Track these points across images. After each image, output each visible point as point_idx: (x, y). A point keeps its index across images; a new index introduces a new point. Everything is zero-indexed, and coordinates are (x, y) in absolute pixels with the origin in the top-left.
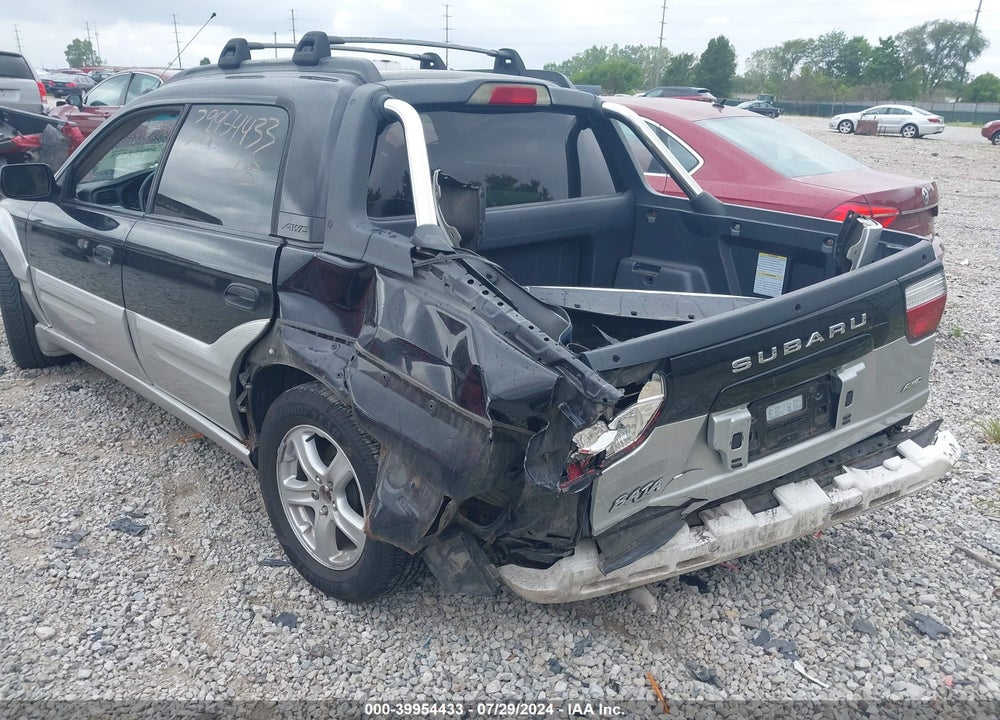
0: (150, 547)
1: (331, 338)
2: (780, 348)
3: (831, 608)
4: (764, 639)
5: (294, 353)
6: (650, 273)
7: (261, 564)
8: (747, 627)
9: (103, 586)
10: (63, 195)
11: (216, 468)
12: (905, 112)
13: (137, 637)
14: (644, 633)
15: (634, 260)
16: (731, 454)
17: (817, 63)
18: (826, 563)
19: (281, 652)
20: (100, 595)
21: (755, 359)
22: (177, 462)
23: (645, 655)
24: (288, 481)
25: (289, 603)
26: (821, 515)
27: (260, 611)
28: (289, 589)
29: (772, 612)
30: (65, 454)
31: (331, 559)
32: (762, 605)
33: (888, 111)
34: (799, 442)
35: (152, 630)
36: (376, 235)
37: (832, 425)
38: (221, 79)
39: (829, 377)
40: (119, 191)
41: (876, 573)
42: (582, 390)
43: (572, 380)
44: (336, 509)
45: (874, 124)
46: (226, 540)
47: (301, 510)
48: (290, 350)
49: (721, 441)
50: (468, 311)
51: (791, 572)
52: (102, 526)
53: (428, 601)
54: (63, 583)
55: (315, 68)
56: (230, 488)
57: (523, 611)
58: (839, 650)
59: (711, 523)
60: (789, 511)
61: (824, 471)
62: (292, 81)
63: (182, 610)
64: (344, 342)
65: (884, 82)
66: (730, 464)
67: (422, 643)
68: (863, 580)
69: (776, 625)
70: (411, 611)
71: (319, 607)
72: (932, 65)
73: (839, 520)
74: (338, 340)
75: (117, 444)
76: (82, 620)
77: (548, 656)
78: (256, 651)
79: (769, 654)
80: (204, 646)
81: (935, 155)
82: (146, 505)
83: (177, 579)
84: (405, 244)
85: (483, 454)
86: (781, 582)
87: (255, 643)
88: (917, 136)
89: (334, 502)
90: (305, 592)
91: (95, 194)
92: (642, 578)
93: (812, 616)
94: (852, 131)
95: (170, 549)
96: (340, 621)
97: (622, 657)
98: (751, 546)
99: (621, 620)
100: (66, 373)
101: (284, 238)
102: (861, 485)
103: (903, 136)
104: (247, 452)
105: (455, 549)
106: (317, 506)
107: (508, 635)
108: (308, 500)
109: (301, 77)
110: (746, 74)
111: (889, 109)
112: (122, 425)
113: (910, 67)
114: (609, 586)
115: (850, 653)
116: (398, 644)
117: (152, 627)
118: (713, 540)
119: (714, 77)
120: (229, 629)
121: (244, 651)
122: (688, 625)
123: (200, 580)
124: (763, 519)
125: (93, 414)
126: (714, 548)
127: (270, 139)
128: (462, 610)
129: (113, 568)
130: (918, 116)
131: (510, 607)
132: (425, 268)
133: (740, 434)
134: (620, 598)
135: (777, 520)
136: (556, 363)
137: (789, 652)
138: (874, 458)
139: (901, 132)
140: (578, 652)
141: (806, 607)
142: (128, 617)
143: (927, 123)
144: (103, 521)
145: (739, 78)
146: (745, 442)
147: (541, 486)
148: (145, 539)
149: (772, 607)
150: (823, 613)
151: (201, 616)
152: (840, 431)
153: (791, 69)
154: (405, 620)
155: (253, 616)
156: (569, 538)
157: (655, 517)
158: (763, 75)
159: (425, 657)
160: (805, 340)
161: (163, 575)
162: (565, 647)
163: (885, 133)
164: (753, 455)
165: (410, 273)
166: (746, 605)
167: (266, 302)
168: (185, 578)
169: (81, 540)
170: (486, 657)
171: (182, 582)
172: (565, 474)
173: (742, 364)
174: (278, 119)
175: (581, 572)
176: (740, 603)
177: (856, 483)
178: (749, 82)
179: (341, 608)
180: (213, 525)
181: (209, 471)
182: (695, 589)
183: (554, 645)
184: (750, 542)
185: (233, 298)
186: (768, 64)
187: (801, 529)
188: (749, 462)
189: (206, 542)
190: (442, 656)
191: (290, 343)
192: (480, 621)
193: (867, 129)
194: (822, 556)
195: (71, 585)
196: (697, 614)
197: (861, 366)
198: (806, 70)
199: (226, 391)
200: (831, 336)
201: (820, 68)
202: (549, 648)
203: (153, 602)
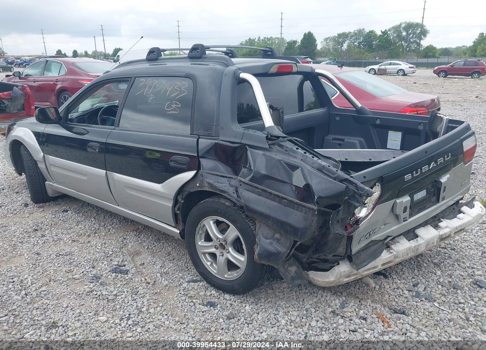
0: (134, 279)
1: (226, 177)
2: (421, 169)
3: (441, 280)
4: (418, 295)
5: (211, 185)
6: (339, 142)
7: (188, 282)
8: (409, 291)
9: (120, 297)
10: (63, 121)
11: (147, 242)
12: (398, 64)
13: (146, 317)
14: (366, 297)
15: (330, 137)
16: (403, 216)
17: (354, 43)
18: (432, 262)
19: (214, 318)
20: (120, 301)
21: (412, 175)
22: (128, 241)
23: (371, 305)
24: (201, 243)
25: (208, 297)
26: (436, 240)
27: (197, 302)
28: (205, 291)
29: (418, 284)
30: (74, 241)
31: (226, 276)
32: (412, 281)
33: (390, 64)
34: (426, 209)
35: (151, 314)
36: (246, 131)
37: (438, 201)
38: (147, 65)
39: (436, 181)
40: (86, 117)
41: (454, 265)
42: (356, 191)
43: (351, 187)
44: (229, 252)
45: (385, 70)
46: (166, 273)
47: (207, 255)
48: (208, 183)
49: (399, 210)
50: (299, 161)
51: (419, 267)
52: (107, 271)
53: (270, 291)
54: (101, 297)
55: (199, 60)
56: (158, 251)
57: (313, 292)
58: (450, 297)
59: (393, 246)
60: (423, 239)
61: (434, 222)
62: (187, 66)
63: (161, 305)
64: (232, 178)
65: (385, 51)
66: (402, 220)
67: (275, 309)
68: (450, 268)
69: (421, 288)
70: (263, 296)
71: (222, 298)
72: (406, 42)
73: (443, 242)
74: (229, 178)
75: (96, 235)
76: (117, 313)
77: (330, 310)
78: (202, 319)
79: (423, 301)
80: (177, 319)
81: (415, 83)
82: (122, 261)
83: (152, 292)
84: (262, 135)
85: (313, 221)
86: (416, 271)
87: (201, 315)
88: (405, 75)
89: (227, 250)
90: (213, 292)
91: (76, 119)
92: (368, 272)
93: (434, 284)
94: (375, 74)
95: (143, 279)
96: (233, 303)
97: (362, 307)
98: (409, 255)
99: (354, 293)
100: (57, 205)
101: (199, 135)
102: (450, 226)
103: (398, 75)
104: (178, 232)
105: (290, 265)
106: (218, 253)
107: (311, 302)
108: (213, 250)
109: (191, 64)
110: (321, 49)
111: (391, 63)
112: (95, 226)
113: (395, 43)
114: (355, 277)
115: (455, 298)
116: (264, 310)
117: (150, 313)
118: (395, 253)
119: (307, 50)
120: (186, 311)
121: (197, 319)
122: (385, 292)
123: (162, 291)
124: (413, 243)
125: (78, 223)
126: (396, 257)
127: (185, 92)
128: (286, 294)
129: (120, 289)
130: (404, 66)
131: (307, 291)
132: (273, 144)
133: (406, 207)
134: (359, 282)
135: (419, 243)
136: (343, 181)
137: (430, 299)
138: (452, 215)
139: (397, 73)
140: (343, 306)
141: (431, 281)
142: (138, 309)
143: (408, 69)
144: (106, 269)
145: (319, 51)
146: (408, 210)
147: (338, 233)
148: (130, 276)
149: (416, 282)
150: (438, 283)
151: (169, 307)
152: (441, 203)
153: (342, 46)
154: (263, 300)
155: (194, 304)
156: (342, 256)
157: (374, 245)
158: (329, 49)
159: (278, 314)
160: (429, 165)
161: (145, 290)
162: (336, 305)
163: (390, 74)
164: (411, 215)
165: (267, 147)
166: (406, 282)
167: (194, 163)
168: (156, 291)
169: (100, 278)
170: (305, 312)
171: (154, 293)
172: (346, 227)
173: (408, 177)
174: (187, 83)
175: (344, 271)
176: (403, 281)
177: (448, 225)
178: (323, 52)
179: (232, 297)
180: (158, 267)
181: (145, 244)
182: (382, 277)
183: (331, 305)
184: (409, 253)
185: (174, 162)
186: (331, 44)
187: (428, 246)
188: (409, 218)
189: (159, 275)
190: (286, 313)
191: (208, 181)
192: (295, 298)
193: (382, 73)
194: (430, 260)
195: (105, 298)
196: (388, 287)
197: (448, 176)
198: (349, 46)
199: (170, 204)
200: (439, 163)
201: (355, 45)
202: (329, 306)
203: (146, 303)
